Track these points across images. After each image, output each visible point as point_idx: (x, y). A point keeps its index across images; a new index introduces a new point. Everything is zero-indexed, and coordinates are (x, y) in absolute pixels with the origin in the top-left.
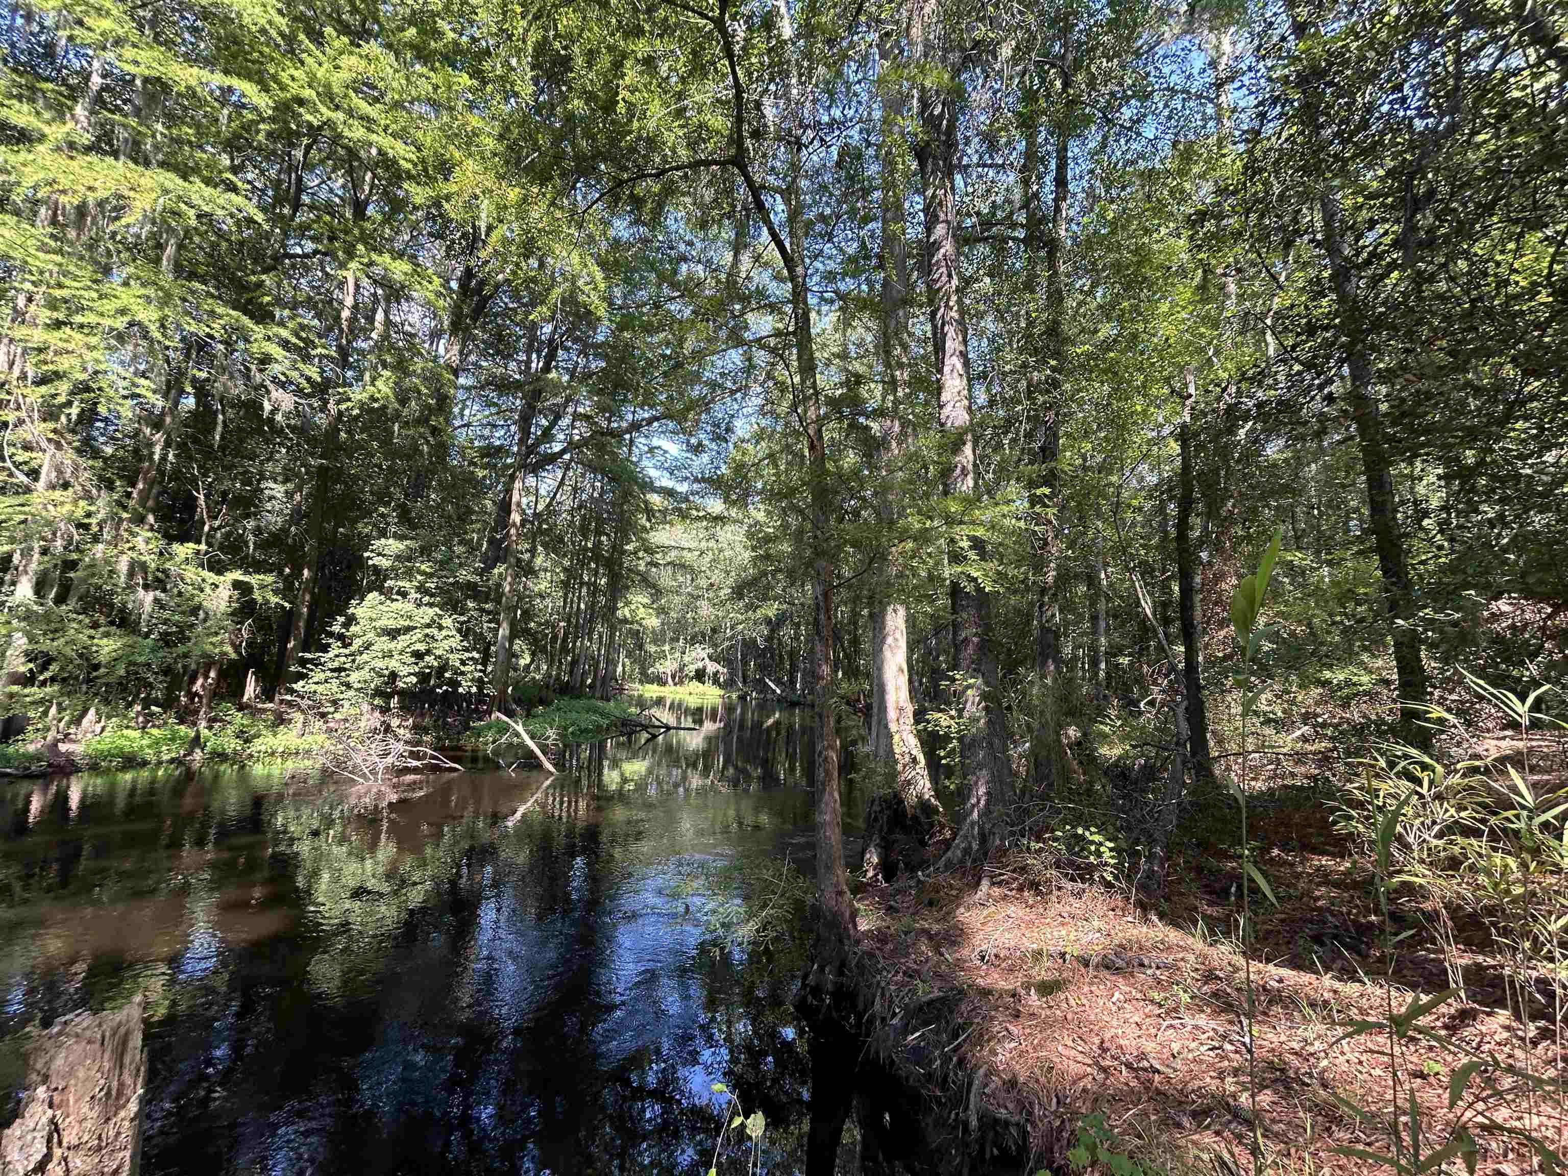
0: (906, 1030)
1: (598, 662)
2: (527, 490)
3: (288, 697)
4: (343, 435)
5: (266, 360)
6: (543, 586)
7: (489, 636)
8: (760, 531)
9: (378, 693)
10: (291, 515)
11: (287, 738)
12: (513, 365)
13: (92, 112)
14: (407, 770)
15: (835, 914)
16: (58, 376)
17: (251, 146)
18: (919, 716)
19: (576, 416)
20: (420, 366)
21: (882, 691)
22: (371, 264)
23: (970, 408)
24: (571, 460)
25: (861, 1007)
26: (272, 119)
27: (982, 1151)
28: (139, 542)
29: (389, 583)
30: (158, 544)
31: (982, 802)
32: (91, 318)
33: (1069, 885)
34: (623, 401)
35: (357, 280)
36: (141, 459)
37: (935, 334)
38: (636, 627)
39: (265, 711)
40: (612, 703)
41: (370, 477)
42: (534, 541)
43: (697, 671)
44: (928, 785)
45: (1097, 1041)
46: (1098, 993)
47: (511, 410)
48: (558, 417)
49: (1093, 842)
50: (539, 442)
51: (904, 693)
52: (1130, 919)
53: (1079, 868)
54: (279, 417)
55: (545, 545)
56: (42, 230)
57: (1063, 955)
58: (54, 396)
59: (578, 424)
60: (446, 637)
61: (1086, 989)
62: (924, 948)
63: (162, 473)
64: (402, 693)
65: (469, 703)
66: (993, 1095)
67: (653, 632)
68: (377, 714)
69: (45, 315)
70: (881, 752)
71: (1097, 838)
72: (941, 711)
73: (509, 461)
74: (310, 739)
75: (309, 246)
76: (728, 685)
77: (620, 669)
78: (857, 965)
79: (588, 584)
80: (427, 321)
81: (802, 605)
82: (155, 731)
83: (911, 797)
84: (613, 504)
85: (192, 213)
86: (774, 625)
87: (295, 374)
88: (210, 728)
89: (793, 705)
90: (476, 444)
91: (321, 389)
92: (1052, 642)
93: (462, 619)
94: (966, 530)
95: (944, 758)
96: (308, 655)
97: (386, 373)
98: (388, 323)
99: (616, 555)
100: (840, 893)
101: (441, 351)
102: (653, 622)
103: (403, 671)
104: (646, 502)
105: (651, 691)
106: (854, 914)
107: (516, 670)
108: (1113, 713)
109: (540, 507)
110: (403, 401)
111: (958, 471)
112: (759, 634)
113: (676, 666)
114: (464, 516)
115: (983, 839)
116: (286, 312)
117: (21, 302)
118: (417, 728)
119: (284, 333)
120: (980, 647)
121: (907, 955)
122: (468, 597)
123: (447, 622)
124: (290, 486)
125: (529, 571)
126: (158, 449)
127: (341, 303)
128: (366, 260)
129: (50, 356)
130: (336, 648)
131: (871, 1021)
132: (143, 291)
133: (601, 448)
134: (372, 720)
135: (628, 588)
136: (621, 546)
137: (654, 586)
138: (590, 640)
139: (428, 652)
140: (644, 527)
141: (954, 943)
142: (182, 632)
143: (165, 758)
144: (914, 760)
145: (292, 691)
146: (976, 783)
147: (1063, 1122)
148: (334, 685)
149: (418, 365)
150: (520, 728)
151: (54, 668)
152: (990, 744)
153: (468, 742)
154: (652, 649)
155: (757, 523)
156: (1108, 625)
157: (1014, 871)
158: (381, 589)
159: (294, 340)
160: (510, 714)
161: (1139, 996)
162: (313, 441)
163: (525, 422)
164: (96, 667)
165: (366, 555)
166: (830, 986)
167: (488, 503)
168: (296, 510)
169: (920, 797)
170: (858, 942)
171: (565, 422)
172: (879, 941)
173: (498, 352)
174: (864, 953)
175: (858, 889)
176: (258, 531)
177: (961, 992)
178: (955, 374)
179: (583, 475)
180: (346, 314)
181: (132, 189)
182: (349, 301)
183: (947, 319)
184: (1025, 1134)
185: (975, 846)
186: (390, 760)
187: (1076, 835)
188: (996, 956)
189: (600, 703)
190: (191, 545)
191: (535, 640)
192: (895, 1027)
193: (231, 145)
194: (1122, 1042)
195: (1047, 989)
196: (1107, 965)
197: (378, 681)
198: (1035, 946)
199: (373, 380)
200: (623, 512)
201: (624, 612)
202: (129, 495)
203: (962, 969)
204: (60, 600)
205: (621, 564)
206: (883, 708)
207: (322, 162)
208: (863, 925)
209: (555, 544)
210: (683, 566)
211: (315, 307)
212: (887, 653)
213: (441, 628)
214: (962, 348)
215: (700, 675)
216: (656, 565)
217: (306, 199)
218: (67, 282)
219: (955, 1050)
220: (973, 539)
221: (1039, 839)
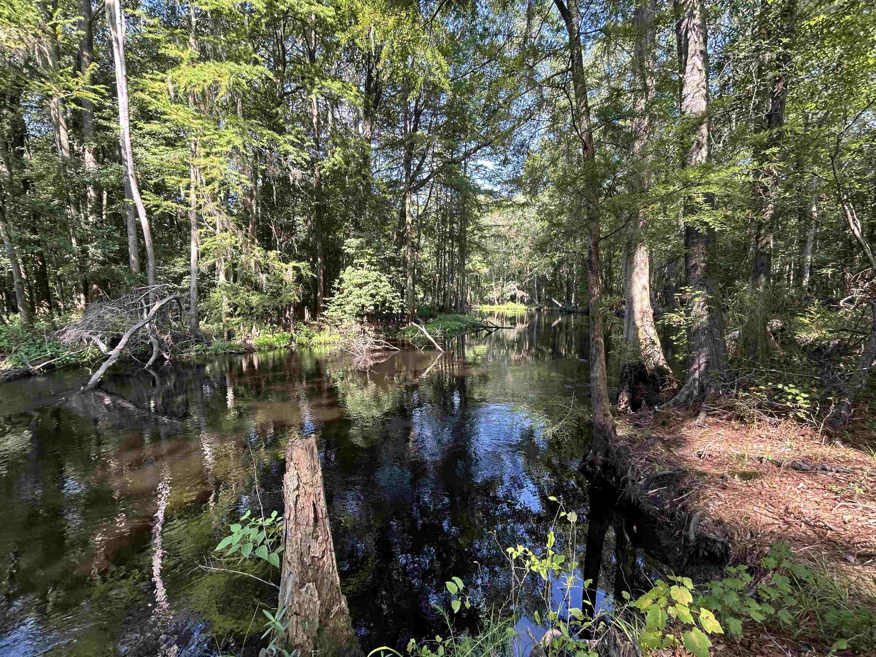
0: (647, 488)
1: (457, 294)
2: (412, 203)
3: (322, 318)
4: (323, 187)
5: (286, 154)
6: (426, 256)
7: (403, 285)
8: (546, 209)
9: (358, 315)
10: (309, 232)
11: (324, 337)
12: (397, 131)
13: (196, 39)
14: (375, 351)
15: (603, 426)
16: (213, 180)
17: (260, 35)
18: (656, 316)
19: (434, 155)
20: (353, 141)
21: (631, 302)
22: (323, 87)
23: (707, 95)
24: (434, 182)
25: (619, 474)
26: (266, 15)
27: (697, 552)
28: (256, 252)
29: (355, 261)
30: (263, 252)
31: (703, 367)
32: (218, 149)
33: (768, 419)
34: (459, 140)
35: (317, 99)
36: (249, 214)
37: (679, 41)
38: (476, 274)
39: (314, 325)
40: (467, 316)
41: (338, 207)
42: (419, 232)
43: (511, 296)
44: (662, 357)
45: (783, 507)
46: (787, 482)
47: (400, 158)
48: (424, 157)
49: (790, 394)
50: (416, 174)
51: (647, 302)
52: (816, 442)
53: (777, 408)
54: (297, 183)
55: (425, 233)
56: (192, 109)
57: (761, 459)
58: (214, 190)
59: (435, 159)
60: (384, 286)
61: (777, 479)
62: (659, 447)
63: (257, 219)
64: (367, 314)
65: (398, 318)
66: (706, 526)
67: (485, 276)
68: (358, 325)
69: (202, 151)
70: (630, 339)
71: (794, 391)
72: (674, 312)
73: (402, 188)
74: (334, 337)
75: (294, 85)
76: (530, 302)
77: (468, 297)
78: (616, 453)
79: (449, 252)
80: (351, 114)
81: (575, 252)
82: (277, 335)
83: (650, 365)
84: (458, 204)
85: (244, 82)
86: (557, 267)
87: (299, 159)
88: (296, 333)
89: (569, 313)
90: (384, 181)
91: (311, 164)
92: (765, 262)
93: (390, 276)
94: (702, 189)
95: (675, 341)
96: (327, 299)
97: (338, 149)
98: (334, 119)
99: (462, 234)
100: (606, 415)
101: (361, 131)
102: (485, 270)
103: (367, 304)
104: (476, 200)
105: (486, 308)
106: (614, 427)
107: (417, 301)
108: (813, 309)
109: (420, 212)
110: (347, 163)
111: (694, 146)
112: (547, 273)
113: (499, 294)
114: (384, 221)
115: (702, 389)
116: (290, 126)
117: (193, 146)
118: (376, 331)
119: (291, 138)
120: (706, 269)
121: (648, 450)
122: (391, 265)
123: (384, 278)
124: (305, 217)
125: (417, 248)
126: (254, 208)
127: (312, 114)
128: (320, 86)
129: (208, 171)
130: (337, 295)
131: (626, 480)
132: (234, 130)
133: (450, 173)
134: (357, 328)
135: (469, 252)
136: (465, 228)
137: (484, 250)
138: (452, 283)
139: (377, 294)
140: (476, 216)
141: (679, 446)
142: (278, 291)
143: (283, 346)
144: (653, 343)
145: (323, 316)
146: (698, 356)
147: (755, 546)
148: (339, 312)
149: (352, 142)
150: (424, 330)
151: (239, 309)
152: (711, 332)
153: (399, 337)
154: (485, 285)
155: (544, 204)
156: (815, 246)
157: (724, 408)
158: (351, 264)
159: (296, 140)
160: (417, 322)
161: (819, 487)
162: (311, 193)
163: (407, 163)
164: (252, 308)
165: (343, 248)
166: (600, 462)
167: (395, 214)
168: (310, 229)
169: (656, 364)
170: (617, 441)
171: (428, 159)
172: (630, 441)
173: (389, 124)
174: (620, 447)
175: (617, 414)
176: (297, 242)
177: (685, 472)
178: (695, 71)
179: (441, 190)
180: (315, 120)
181: (219, 76)
182: (315, 113)
183: (691, 26)
184: (727, 548)
185: (695, 393)
186: (368, 346)
187: (776, 389)
188: (709, 455)
189: (460, 316)
190: (274, 251)
191: (425, 284)
192: (641, 485)
193: (252, 37)
194: (803, 511)
195: (745, 476)
196: (795, 468)
197: (357, 309)
198: (739, 452)
199: (333, 153)
200: (464, 208)
201: (469, 266)
202: (247, 231)
203: (686, 460)
204: (235, 281)
205: (465, 239)
206: (631, 312)
207: (291, 32)
208: (620, 433)
209: (430, 231)
210: (499, 236)
211: (301, 120)
212: (635, 278)
213: (381, 281)
214: (703, 48)
215: (513, 298)
216: (485, 237)
217: (287, 58)
218: (207, 133)
219: (680, 501)
220: (706, 195)
221: (745, 390)
